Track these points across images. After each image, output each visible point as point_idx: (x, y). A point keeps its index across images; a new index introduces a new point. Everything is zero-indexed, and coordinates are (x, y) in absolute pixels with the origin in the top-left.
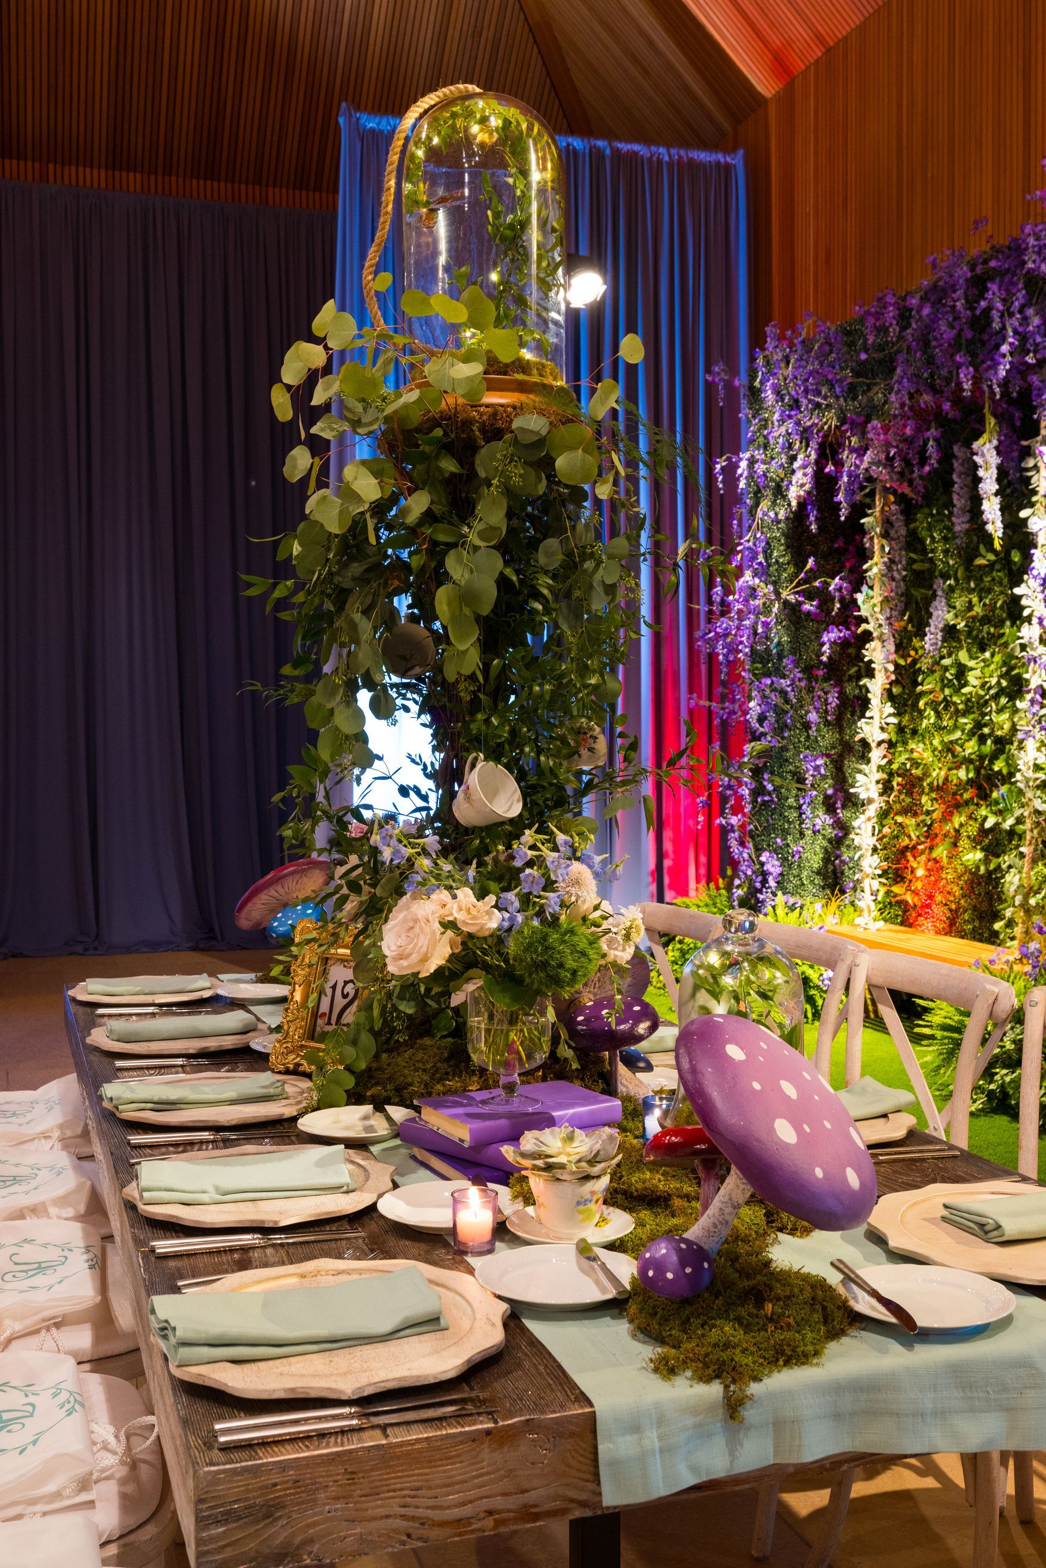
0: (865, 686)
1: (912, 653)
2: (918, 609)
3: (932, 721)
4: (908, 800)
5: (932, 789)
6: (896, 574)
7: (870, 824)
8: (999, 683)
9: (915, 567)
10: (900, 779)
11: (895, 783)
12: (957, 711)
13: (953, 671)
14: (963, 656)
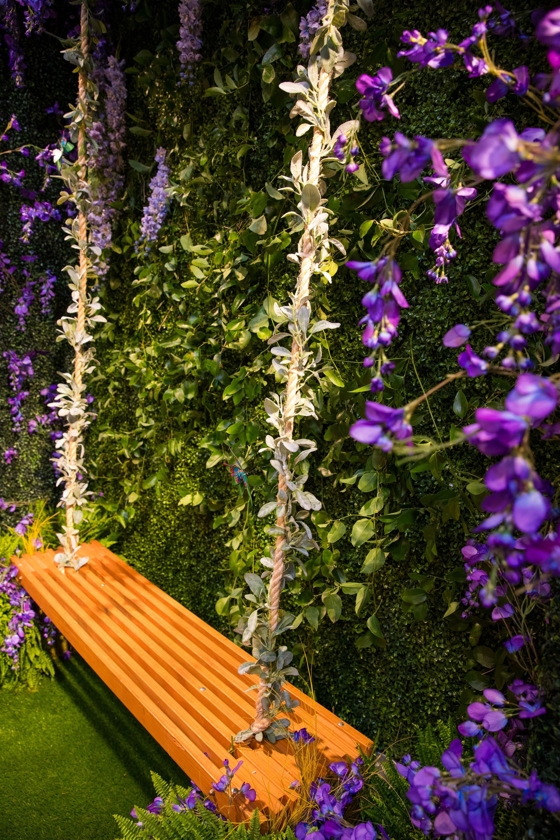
0: (66, 273)
1: (128, 239)
2: (137, 184)
3: (149, 322)
4: (125, 407)
5: (148, 401)
6: (113, 145)
7: (74, 446)
8: (232, 276)
9: (134, 130)
10: (117, 383)
11: (110, 388)
12: (177, 312)
13: (173, 262)
14: (185, 241)
